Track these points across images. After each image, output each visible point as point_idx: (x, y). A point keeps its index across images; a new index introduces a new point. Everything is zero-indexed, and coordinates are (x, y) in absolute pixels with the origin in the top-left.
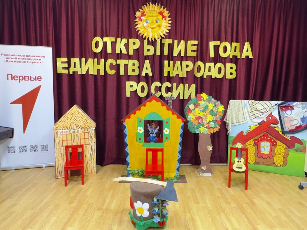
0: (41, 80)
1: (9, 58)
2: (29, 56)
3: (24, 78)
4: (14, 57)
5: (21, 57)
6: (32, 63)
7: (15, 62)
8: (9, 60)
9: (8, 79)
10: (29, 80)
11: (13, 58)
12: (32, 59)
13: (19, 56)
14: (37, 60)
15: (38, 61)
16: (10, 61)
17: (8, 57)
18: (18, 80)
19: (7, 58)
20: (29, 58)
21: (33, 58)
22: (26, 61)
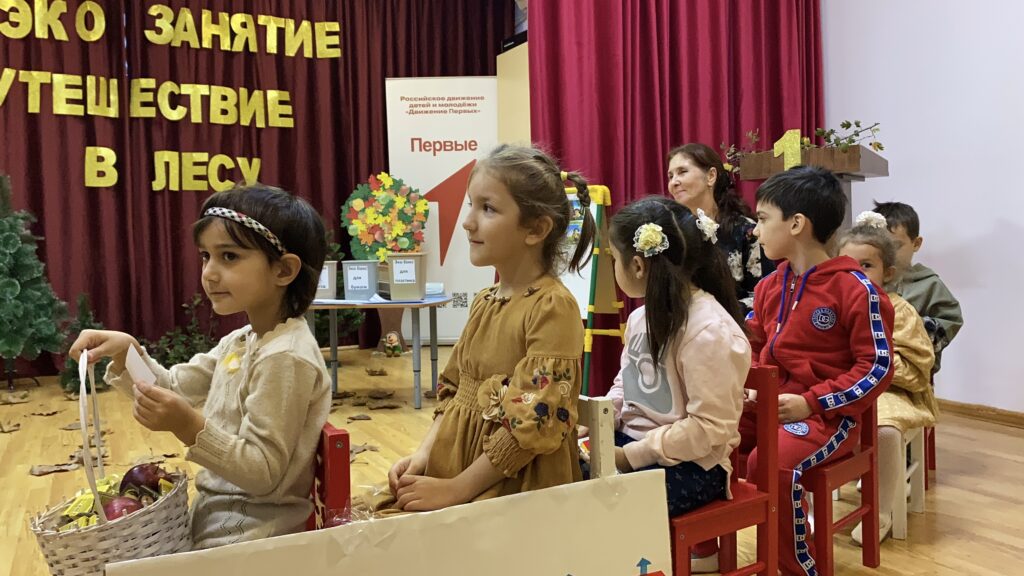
0: (475, 149)
1: (416, 106)
2: (454, 99)
3: (444, 146)
4: (425, 102)
5: (437, 102)
6: (460, 112)
7: (427, 112)
8: (415, 109)
9: (413, 150)
10: (452, 149)
11: (423, 106)
12: (460, 105)
13: (434, 99)
14: (469, 105)
15: (470, 108)
16: (416, 112)
17: (414, 103)
18: (432, 151)
19: (411, 106)
20: (453, 102)
21: (461, 102)
22: (447, 109)
